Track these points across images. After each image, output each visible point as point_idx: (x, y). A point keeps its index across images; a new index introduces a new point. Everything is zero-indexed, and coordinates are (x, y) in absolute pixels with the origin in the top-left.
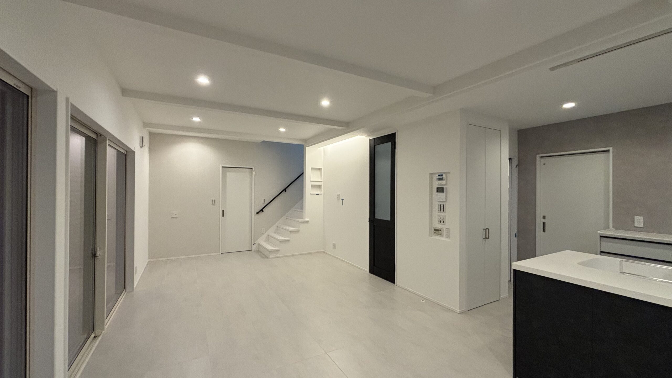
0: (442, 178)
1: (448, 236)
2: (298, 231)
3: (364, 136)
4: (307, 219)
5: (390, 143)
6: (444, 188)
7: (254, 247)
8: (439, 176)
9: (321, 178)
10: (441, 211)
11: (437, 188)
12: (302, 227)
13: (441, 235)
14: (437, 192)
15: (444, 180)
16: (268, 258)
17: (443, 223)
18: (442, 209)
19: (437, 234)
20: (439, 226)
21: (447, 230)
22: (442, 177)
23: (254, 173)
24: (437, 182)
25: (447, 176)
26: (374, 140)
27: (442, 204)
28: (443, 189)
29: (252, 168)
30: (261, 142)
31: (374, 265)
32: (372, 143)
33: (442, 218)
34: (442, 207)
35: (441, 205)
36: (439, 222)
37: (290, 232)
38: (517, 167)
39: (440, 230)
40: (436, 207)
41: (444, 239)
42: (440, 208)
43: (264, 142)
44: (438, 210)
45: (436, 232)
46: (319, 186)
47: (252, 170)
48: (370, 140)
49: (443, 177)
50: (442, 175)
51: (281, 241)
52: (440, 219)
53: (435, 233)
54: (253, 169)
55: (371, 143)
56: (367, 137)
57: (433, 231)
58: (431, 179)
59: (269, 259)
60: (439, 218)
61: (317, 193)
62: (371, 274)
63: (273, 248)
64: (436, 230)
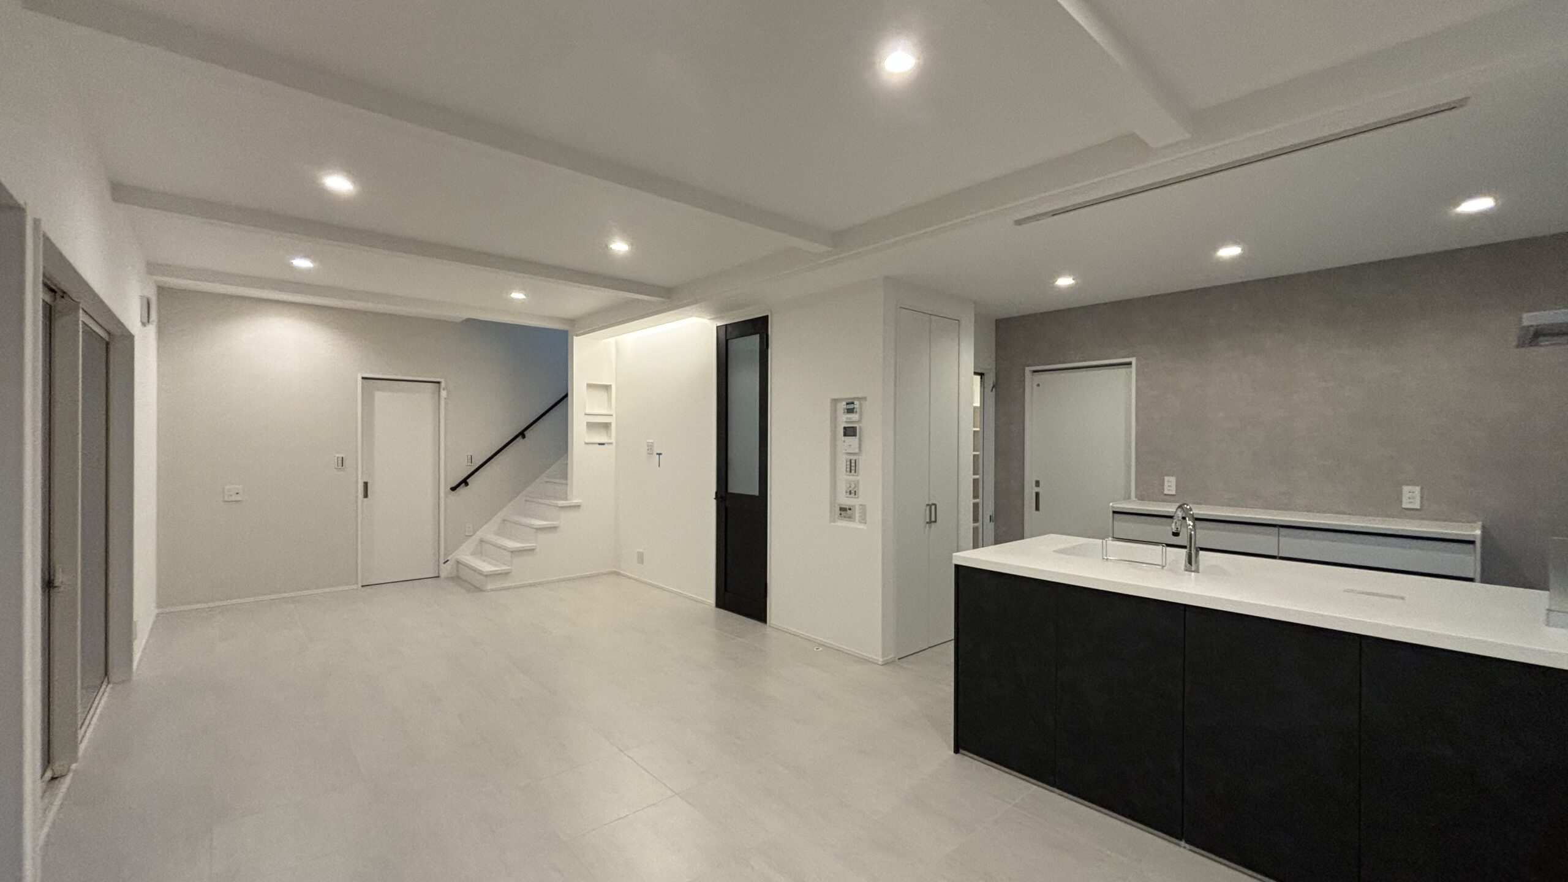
0: (854, 408)
1: (863, 520)
2: (554, 528)
3: (705, 318)
4: (576, 501)
5: (758, 336)
6: (856, 427)
7: (446, 570)
8: (847, 404)
9: (611, 408)
10: (851, 472)
11: (845, 428)
12: (565, 520)
13: (850, 518)
14: (845, 435)
15: (856, 412)
16: (482, 591)
17: (855, 494)
18: (853, 468)
19: (845, 517)
20: (846, 501)
21: (861, 507)
22: (852, 407)
23: (444, 394)
24: (844, 416)
25: (861, 405)
26: (726, 328)
27: (853, 458)
28: (854, 429)
29: (439, 383)
30: (462, 322)
31: (726, 590)
32: (722, 333)
33: (853, 486)
34: (853, 465)
35: (851, 461)
36: (848, 493)
37: (537, 529)
38: (994, 390)
39: (850, 509)
40: (842, 465)
41: (855, 525)
42: (849, 466)
43: (470, 322)
44: (846, 471)
45: (843, 513)
46: (607, 426)
47: (439, 387)
48: (717, 327)
49: (855, 406)
50: (853, 403)
51: (514, 552)
52: (850, 487)
53: (841, 514)
54: (443, 385)
55: (719, 335)
56: (712, 321)
57: (838, 511)
58: (834, 411)
59: (485, 593)
60: (848, 486)
61: (602, 442)
62: (718, 609)
63: (493, 569)
64: (843, 509)
